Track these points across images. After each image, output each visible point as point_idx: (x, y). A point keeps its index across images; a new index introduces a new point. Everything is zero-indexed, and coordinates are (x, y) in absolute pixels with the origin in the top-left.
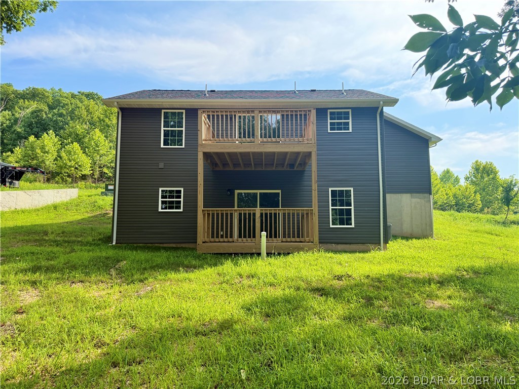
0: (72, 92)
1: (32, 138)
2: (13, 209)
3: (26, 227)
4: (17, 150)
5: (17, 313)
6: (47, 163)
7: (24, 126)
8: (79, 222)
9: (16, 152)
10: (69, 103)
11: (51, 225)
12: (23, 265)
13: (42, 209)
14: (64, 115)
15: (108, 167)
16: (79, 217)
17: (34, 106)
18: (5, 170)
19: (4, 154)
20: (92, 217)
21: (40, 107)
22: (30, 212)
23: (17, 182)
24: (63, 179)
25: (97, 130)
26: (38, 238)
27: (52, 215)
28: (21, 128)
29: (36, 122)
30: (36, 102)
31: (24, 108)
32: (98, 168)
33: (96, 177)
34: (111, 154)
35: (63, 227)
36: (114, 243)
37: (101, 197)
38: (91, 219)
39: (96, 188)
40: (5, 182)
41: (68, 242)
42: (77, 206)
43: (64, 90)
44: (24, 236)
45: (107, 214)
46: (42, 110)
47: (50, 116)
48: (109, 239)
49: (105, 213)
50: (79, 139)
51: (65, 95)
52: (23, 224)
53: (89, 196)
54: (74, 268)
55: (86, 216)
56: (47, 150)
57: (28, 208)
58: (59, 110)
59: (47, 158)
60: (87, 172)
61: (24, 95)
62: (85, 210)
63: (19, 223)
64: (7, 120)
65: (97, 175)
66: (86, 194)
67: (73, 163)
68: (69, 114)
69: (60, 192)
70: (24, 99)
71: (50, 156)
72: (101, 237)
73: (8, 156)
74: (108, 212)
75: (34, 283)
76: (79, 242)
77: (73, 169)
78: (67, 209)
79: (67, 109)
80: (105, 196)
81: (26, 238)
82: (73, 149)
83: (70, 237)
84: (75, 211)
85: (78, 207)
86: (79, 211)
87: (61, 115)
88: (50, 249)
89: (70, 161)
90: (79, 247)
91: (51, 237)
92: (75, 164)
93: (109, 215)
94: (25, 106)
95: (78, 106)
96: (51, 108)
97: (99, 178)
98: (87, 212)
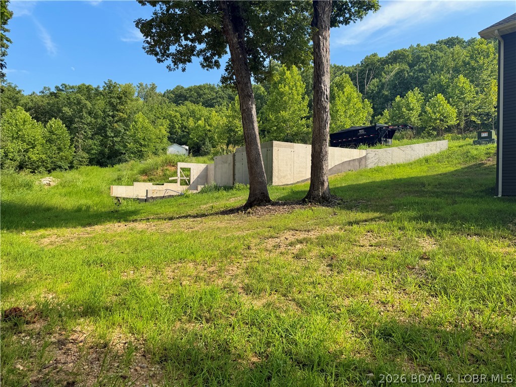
0: (430, 43)
1: (398, 98)
2: (390, 164)
3: (404, 179)
4: (386, 112)
5: (422, 258)
6: (413, 120)
7: (390, 89)
8: (453, 174)
9: (385, 114)
10: (429, 56)
11: (426, 177)
12: (413, 214)
13: (415, 163)
14: (425, 70)
15: (475, 115)
16: (451, 169)
17: (397, 67)
18: (380, 131)
19: (376, 118)
20: (466, 168)
21: (402, 68)
22: (404, 166)
23: (390, 140)
24: (428, 133)
25: (461, 76)
26: (417, 189)
27: (425, 168)
28: (387, 91)
29: (399, 83)
30: (398, 64)
31: (388, 72)
32: (463, 117)
33: (462, 127)
34: (478, 100)
35: (437, 178)
36: (500, 196)
37: (474, 147)
38: (466, 170)
39: (464, 138)
40: (381, 140)
41: (448, 193)
42: (448, 158)
43: (422, 45)
44: (405, 187)
45: (483, 164)
46: (404, 70)
47: (412, 74)
48: (493, 191)
49: (480, 164)
50: (442, 89)
51: (424, 49)
52: (401, 177)
53: (460, 147)
54: (465, 219)
55: (459, 167)
56: (411, 107)
57: (402, 163)
58: (419, 66)
59: (412, 115)
60: (453, 121)
61: (387, 61)
62: (457, 161)
63: (398, 176)
64: (375, 87)
65: (463, 125)
66: (457, 144)
67: (438, 115)
68: (429, 68)
69: (431, 145)
70: (388, 64)
71: (414, 112)
72: (483, 188)
73: (379, 119)
74: (483, 162)
75: (429, 232)
76: (459, 193)
77: (438, 121)
78: (439, 162)
79: (427, 63)
80: (479, 145)
81: (406, 189)
82: (437, 101)
83: (448, 188)
84: (447, 163)
85: (450, 159)
86: (450, 163)
87: (422, 70)
88: (432, 200)
89: (435, 114)
90: (461, 199)
91: (429, 188)
92: (441, 115)
93: (485, 166)
94: (389, 70)
95: (438, 56)
96: (411, 66)
97: (465, 128)
98: (459, 163)
